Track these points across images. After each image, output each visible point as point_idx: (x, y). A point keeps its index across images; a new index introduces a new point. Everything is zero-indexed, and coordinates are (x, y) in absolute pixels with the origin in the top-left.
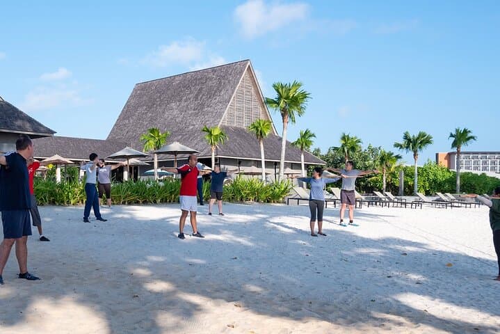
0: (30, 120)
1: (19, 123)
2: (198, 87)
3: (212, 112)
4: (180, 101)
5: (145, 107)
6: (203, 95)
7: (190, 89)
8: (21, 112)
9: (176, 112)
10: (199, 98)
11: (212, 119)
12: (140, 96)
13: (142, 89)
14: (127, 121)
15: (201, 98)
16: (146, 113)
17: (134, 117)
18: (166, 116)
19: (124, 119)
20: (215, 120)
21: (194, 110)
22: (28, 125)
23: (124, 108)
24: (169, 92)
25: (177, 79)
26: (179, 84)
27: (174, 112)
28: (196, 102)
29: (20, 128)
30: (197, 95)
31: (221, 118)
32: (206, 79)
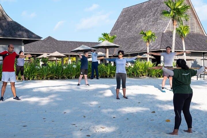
0: (27, 31)
1: (20, 33)
2: (156, 8)
3: (162, 23)
4: (145, 17)
5: (126, 22)
6: (158, 13)
7: (151, 9)
8: (23, 27)
9: (142, 24)
10: (156, 15)
11: (162, 27)
12: (125, 16)
13: (126, 12)
14: (116, 31)
15: (157, 15)
16: (127, 25)
17: (120, 28)
18: (137, 26)
19: (115, 30)
20: (163, 27)
21: (152, 22)
22: (25, 34)
23: (116, 23)
24: (140, 12)
25: (145, 4)
26: (145, 7)
27: (141, 24)
28: (154, 17)
29: (20, 36)
30: (155, 13)
31: (166, 27)
32: (161, 3)
